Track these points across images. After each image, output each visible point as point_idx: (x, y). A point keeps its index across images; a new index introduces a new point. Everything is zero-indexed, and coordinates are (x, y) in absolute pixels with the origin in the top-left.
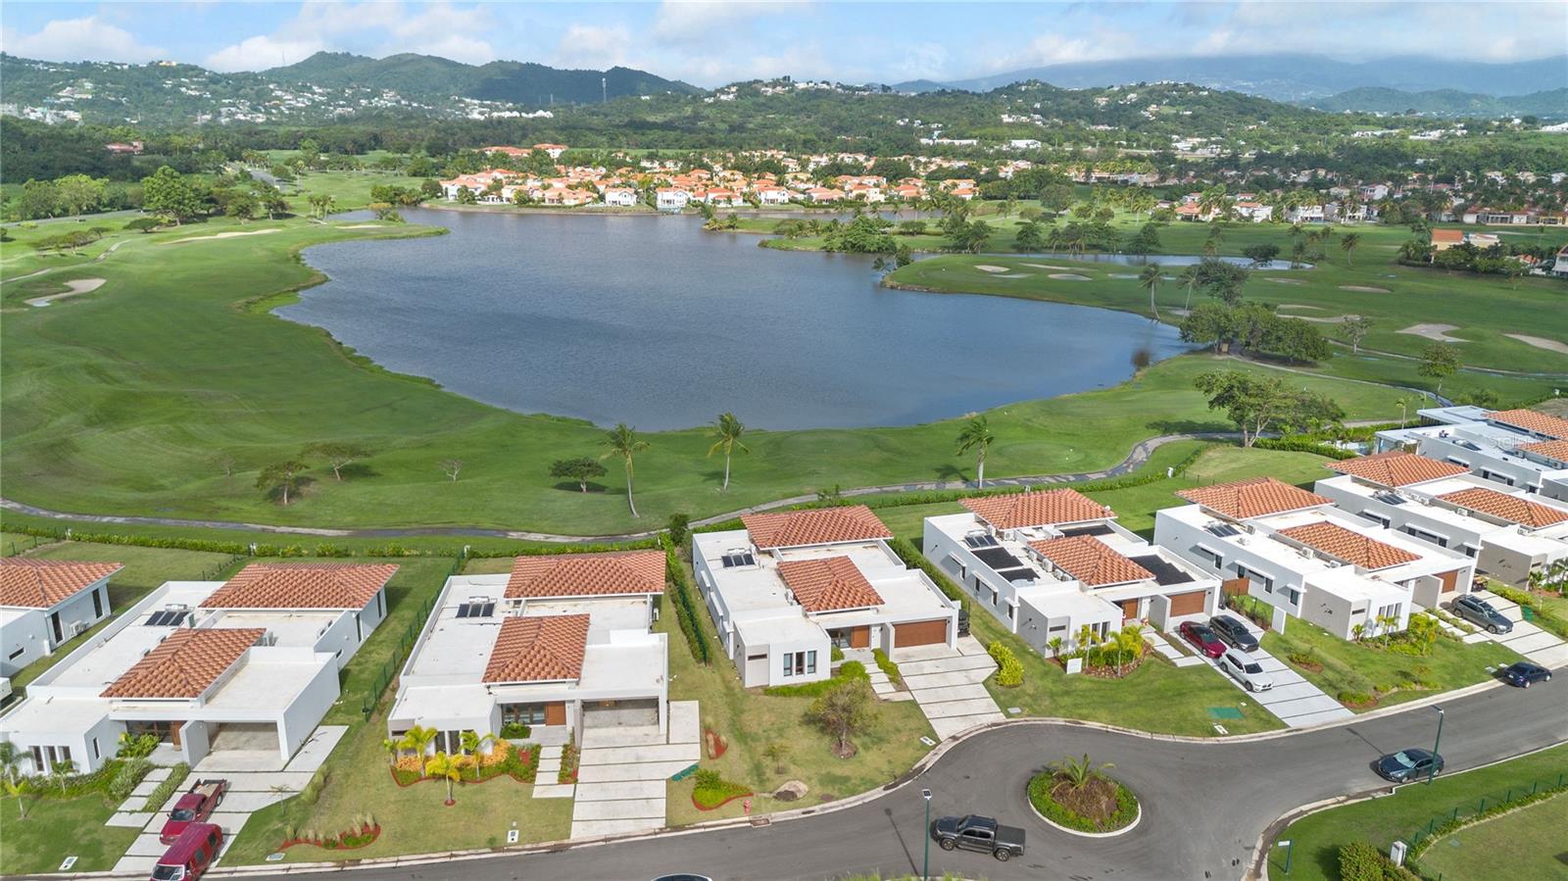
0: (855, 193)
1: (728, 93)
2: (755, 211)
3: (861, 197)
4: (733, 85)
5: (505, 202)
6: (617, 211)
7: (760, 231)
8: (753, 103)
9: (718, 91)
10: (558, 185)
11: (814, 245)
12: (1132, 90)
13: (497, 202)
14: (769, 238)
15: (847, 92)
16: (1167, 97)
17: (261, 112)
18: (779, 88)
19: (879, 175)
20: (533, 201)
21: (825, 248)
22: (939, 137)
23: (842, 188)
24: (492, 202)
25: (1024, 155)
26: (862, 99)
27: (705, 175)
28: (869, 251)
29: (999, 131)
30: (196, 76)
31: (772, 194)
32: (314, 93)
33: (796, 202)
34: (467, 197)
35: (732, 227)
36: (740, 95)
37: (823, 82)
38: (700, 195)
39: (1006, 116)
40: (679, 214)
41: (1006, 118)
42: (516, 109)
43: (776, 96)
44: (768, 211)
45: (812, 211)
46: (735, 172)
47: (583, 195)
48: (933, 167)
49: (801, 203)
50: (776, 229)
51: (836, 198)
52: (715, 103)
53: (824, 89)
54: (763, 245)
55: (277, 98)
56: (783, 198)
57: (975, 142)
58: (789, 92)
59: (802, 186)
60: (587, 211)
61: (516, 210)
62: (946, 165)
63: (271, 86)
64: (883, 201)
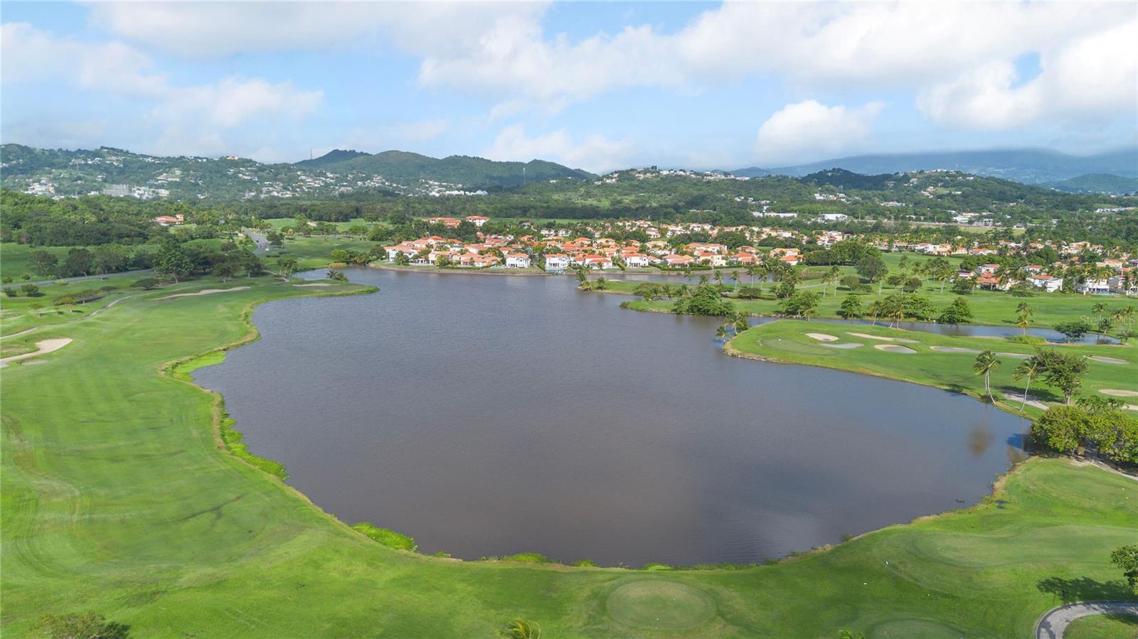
0: (702, 258)
1: (612, 178)
2: (621, 272)
3: (707, 262)
4: (616, 172)
5: (430, 264)
6: (514, 271)
7: (623, 292)
8: (630, 185)
9: (604, 176)
10: (473, 250)
11: (667, 307)
12: (914, 176)
13: (425, 264)
14: (630, 300)
15: (698, 177)
16: (942, 181)
17: (289, 190)
18: (648, 175)
19: (721, 243)
20: (452, 263)
21: (675, 310)
22: (768, 211)
23: (692, 254)
24: (421, 264)
25: (835, 226)
26: (709, 182)
27: (587, 242)
28: (713, 315)
29: (814, 207)
30: (251, 166)
31: (635, 260)
32: (327, 177)
33: (655, 266)
34: (402, 259)
35: (601, 288)
36: (619, 180)
37: (681, 170)
38: (580, 260)
39: (818, 195)
40: (561, 274)
41: (818, 197)
42: (462, 189)
43: (645, 180)
44: (633, 273)
45: (667, 273)
46: (609, 240)
47: (490, 259)
48: (764, 236)
49: (658, 267)
50: (636, 291)
51: (686, 262)
52: (602, 185)
53: (681, 175)
54: (624, 306)
55: (302, 181)
56: (644, 262)
57: (795, 215)
58: (658, 176)
59: (660, 253)
60: (491, 272)
61: (437, 270)
62: (774, 234)
63: (299, 173)
64: (724, 265)
